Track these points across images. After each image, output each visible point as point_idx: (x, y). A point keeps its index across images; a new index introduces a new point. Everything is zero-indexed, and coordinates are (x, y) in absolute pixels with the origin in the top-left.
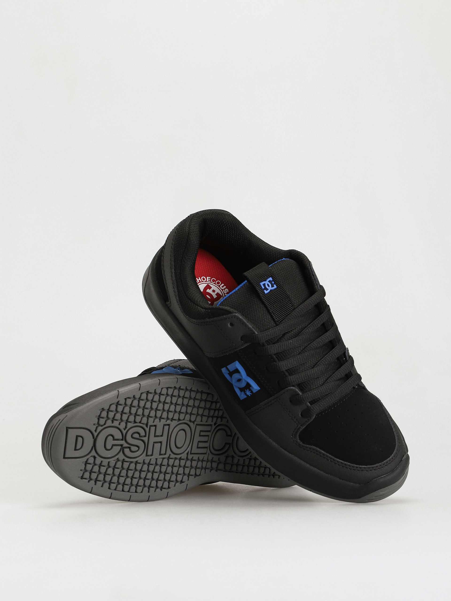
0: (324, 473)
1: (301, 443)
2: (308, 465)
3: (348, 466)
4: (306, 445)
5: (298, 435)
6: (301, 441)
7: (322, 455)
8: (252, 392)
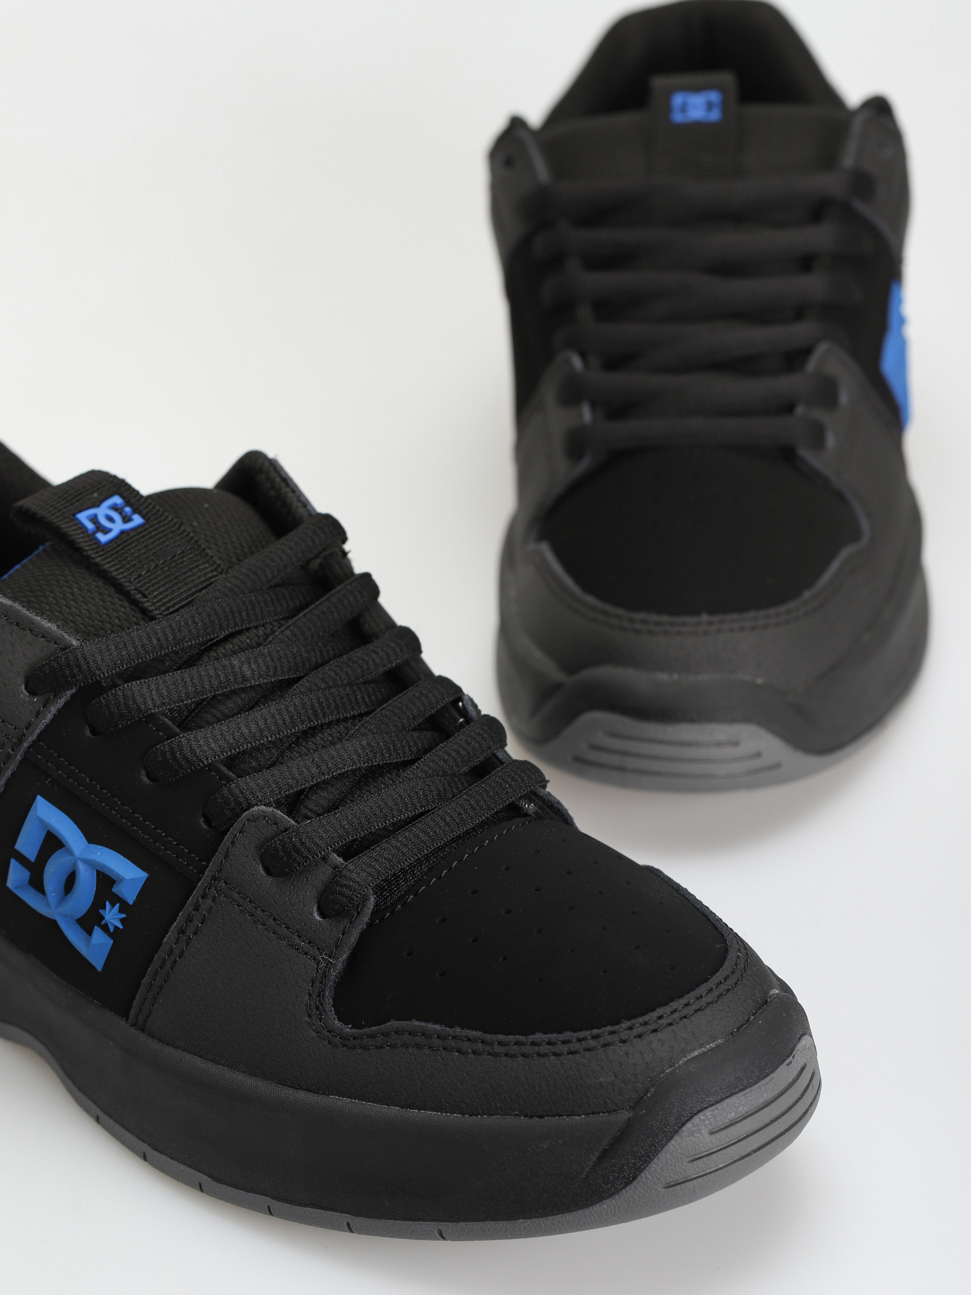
0: (463, 1115)
1: (348, 1030)
2: (394, 1110)
3: (548, 1046)
4: (367, 1030)
5: (329, 1002)
6: (347, 1024)
7: (436, 1041)
8: (124, 907)
